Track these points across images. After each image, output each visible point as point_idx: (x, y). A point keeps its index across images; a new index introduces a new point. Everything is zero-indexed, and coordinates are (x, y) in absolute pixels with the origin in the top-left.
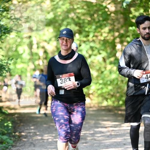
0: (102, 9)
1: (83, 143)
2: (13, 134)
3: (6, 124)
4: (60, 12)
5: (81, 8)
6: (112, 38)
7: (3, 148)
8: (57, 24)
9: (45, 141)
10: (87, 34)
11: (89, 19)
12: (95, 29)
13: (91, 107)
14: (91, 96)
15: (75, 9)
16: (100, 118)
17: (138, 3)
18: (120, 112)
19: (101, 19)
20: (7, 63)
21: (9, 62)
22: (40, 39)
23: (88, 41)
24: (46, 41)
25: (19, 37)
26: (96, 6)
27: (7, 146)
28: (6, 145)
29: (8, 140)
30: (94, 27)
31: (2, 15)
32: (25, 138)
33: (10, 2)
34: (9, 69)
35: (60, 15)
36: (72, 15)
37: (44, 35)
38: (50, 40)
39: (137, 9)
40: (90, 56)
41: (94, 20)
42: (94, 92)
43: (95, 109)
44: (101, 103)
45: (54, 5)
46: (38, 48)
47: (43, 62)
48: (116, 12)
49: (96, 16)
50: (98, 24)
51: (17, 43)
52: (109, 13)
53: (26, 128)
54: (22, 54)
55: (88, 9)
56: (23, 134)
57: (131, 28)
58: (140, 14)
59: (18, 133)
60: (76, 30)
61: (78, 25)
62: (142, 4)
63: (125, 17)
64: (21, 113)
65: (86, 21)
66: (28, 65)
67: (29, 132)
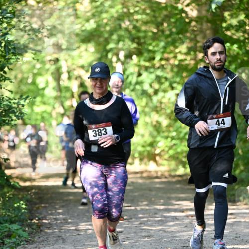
0: (177, 14)
1: (145, 237)
2: (29, 221)
3: (16, 205)
4: (106, 18)
5: (141, 12)
6: (193, 62)
7: (11, 244)
8: (101, 40)
9: (82, 233)
10: (151, 55)
11: (155, 31)
12: (165, 48)
13: (157, 177)
14: (158, 158)
15: (132, 14)
16: (173, 195)
17: (236, 4)
19: (174, 30)
20: (18, 104)
21: (22, 102)
22: (73, 64)
23: (153, 66)
24: (83, 67)
25: (38, 60)
26: (166, 8)
27: (18, 241)
28: (17, 239)
29: (21, 232)
30: (162, 44)
31: (11, 24)
32: (49, 228)
33: (23, 3)
34: (22, 113)
35: (106, 24)
36: (126, 24)
37: (80, 57)
39: (235, 14)
40: (156, 92)
41: (163, 31)
42: (163, 151)
43: (164, 180)
44: (175, 170)
45: (96, 8)
46: (69, 78)
48: (198, 20)
49: (165, 25)
50: (170, 40)
51: (35, 71)
52: (187, 21)
53: (50, 212)
54: (44, 89)
55: (152, 13)
56: (44, 221)
58: (239, 22)
59: (37, 220)
60: (132, 49)
61: (136, 40)
62: (242, 6)
63: (214, 27)
64: (42, 186)
65: (150, 34)
66: (54, 108)
67: (54, 218)
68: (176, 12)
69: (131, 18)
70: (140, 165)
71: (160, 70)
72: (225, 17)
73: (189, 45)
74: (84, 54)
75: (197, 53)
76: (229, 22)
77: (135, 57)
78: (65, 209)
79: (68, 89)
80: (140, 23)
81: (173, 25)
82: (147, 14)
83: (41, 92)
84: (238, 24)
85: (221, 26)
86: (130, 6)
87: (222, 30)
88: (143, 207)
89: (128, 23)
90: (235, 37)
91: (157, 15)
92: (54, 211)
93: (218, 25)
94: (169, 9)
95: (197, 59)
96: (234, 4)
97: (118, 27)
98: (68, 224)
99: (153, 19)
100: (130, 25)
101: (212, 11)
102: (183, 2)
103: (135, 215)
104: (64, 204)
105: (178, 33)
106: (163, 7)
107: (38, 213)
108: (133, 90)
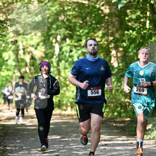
0: (96, 11)
4: (48, 13)
5: (72, 9)
6: (106, 43)
10: (79, 38)
11: (81, 22)
12: (88, 33)
15: (66, 11)
17: (135, 5)
18: (114, 125)
22: (27, 44)
23: (80, 46)
24: (33, 46)
25: (4, 41)
30: (86, 31)
32: (10, 153)
36: (62, 18)
37: (32, 39)
38: (38, 45)
39: (134, 11)
41: (86, 23)
46: (24, 53)
47: (30, 70)
48: (110, 15)
49: (88, 18)
51: (2, 49)
52: (102, 15)
53: (11, 142)
54: (7, 60)
55: (80, 11)
56: (7, 148)
57: (126, 32)
58: (137, 17)
59: (3, 147)
60: (66, 34)
61: (69, 28)
62: (139, 6)
63: (120, 20)
64: (6, 125)
65: (78, 24)
66: (14, 73)
67: (14, 146)
68: (95, 10)
69: (66, 14)
70: (71, 111)
71: (84, 48)
72: (128, 13)
73: (104, 32)
74: (34, 37)
75: (109, 37)
76: (130, 17)
77: (67, 39)
78: (21, 140)
79: (23, 60)
80: (71, 17)
81: (93, 18)
82: (76, 11)
83: (6, 63)
84: (136, 18)
85: (125, 19)
86: (64, 6)
87: (125, 22)
88: (73, 139)
89: (63, 17)
90: (134, 26)
91: (83, 11)
92: (14, 142)
93: (123, 18)
94: (91, 8)
95: (109, 41)
96: (133, 5)
97: (56, 19)
98: (23, 150)
99: (80, 14)
100: (64, 18)
101: (118, 9)
102: (100, 4)
103: (67, 144)
104: (21, 137)
105: (96, 24)
106: (87, 7)
107: (4, 143)
108: (67, 61)
